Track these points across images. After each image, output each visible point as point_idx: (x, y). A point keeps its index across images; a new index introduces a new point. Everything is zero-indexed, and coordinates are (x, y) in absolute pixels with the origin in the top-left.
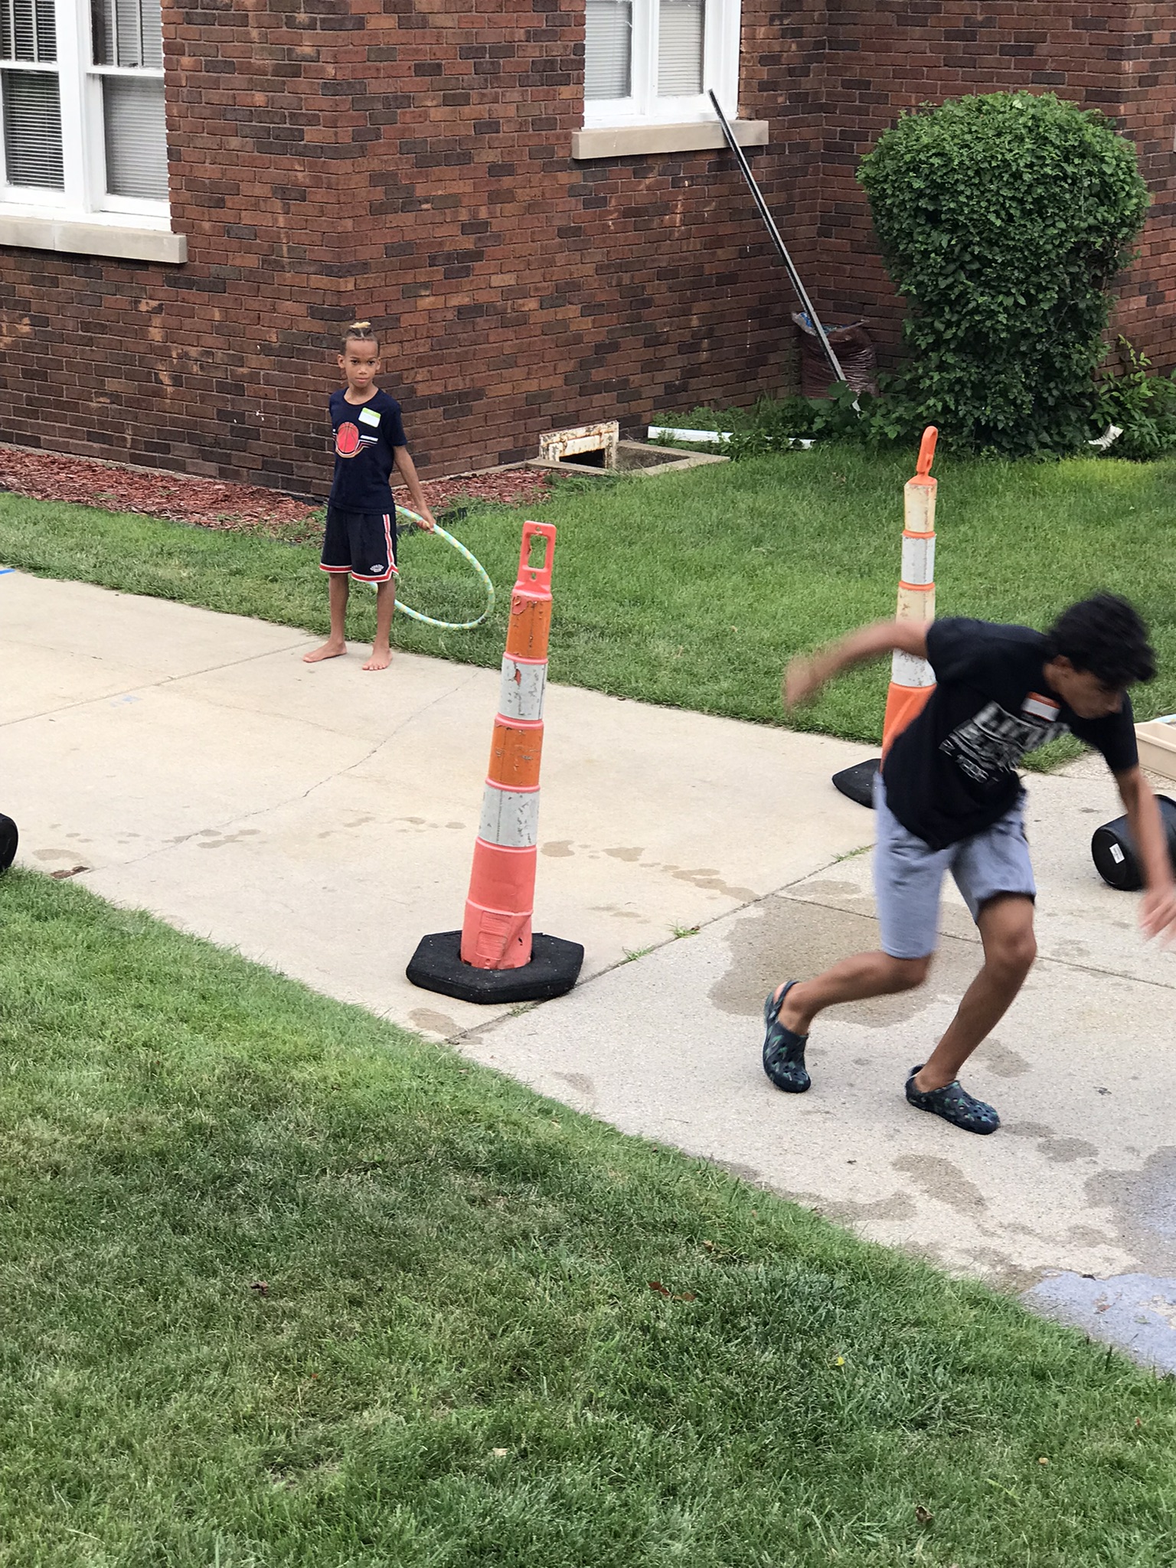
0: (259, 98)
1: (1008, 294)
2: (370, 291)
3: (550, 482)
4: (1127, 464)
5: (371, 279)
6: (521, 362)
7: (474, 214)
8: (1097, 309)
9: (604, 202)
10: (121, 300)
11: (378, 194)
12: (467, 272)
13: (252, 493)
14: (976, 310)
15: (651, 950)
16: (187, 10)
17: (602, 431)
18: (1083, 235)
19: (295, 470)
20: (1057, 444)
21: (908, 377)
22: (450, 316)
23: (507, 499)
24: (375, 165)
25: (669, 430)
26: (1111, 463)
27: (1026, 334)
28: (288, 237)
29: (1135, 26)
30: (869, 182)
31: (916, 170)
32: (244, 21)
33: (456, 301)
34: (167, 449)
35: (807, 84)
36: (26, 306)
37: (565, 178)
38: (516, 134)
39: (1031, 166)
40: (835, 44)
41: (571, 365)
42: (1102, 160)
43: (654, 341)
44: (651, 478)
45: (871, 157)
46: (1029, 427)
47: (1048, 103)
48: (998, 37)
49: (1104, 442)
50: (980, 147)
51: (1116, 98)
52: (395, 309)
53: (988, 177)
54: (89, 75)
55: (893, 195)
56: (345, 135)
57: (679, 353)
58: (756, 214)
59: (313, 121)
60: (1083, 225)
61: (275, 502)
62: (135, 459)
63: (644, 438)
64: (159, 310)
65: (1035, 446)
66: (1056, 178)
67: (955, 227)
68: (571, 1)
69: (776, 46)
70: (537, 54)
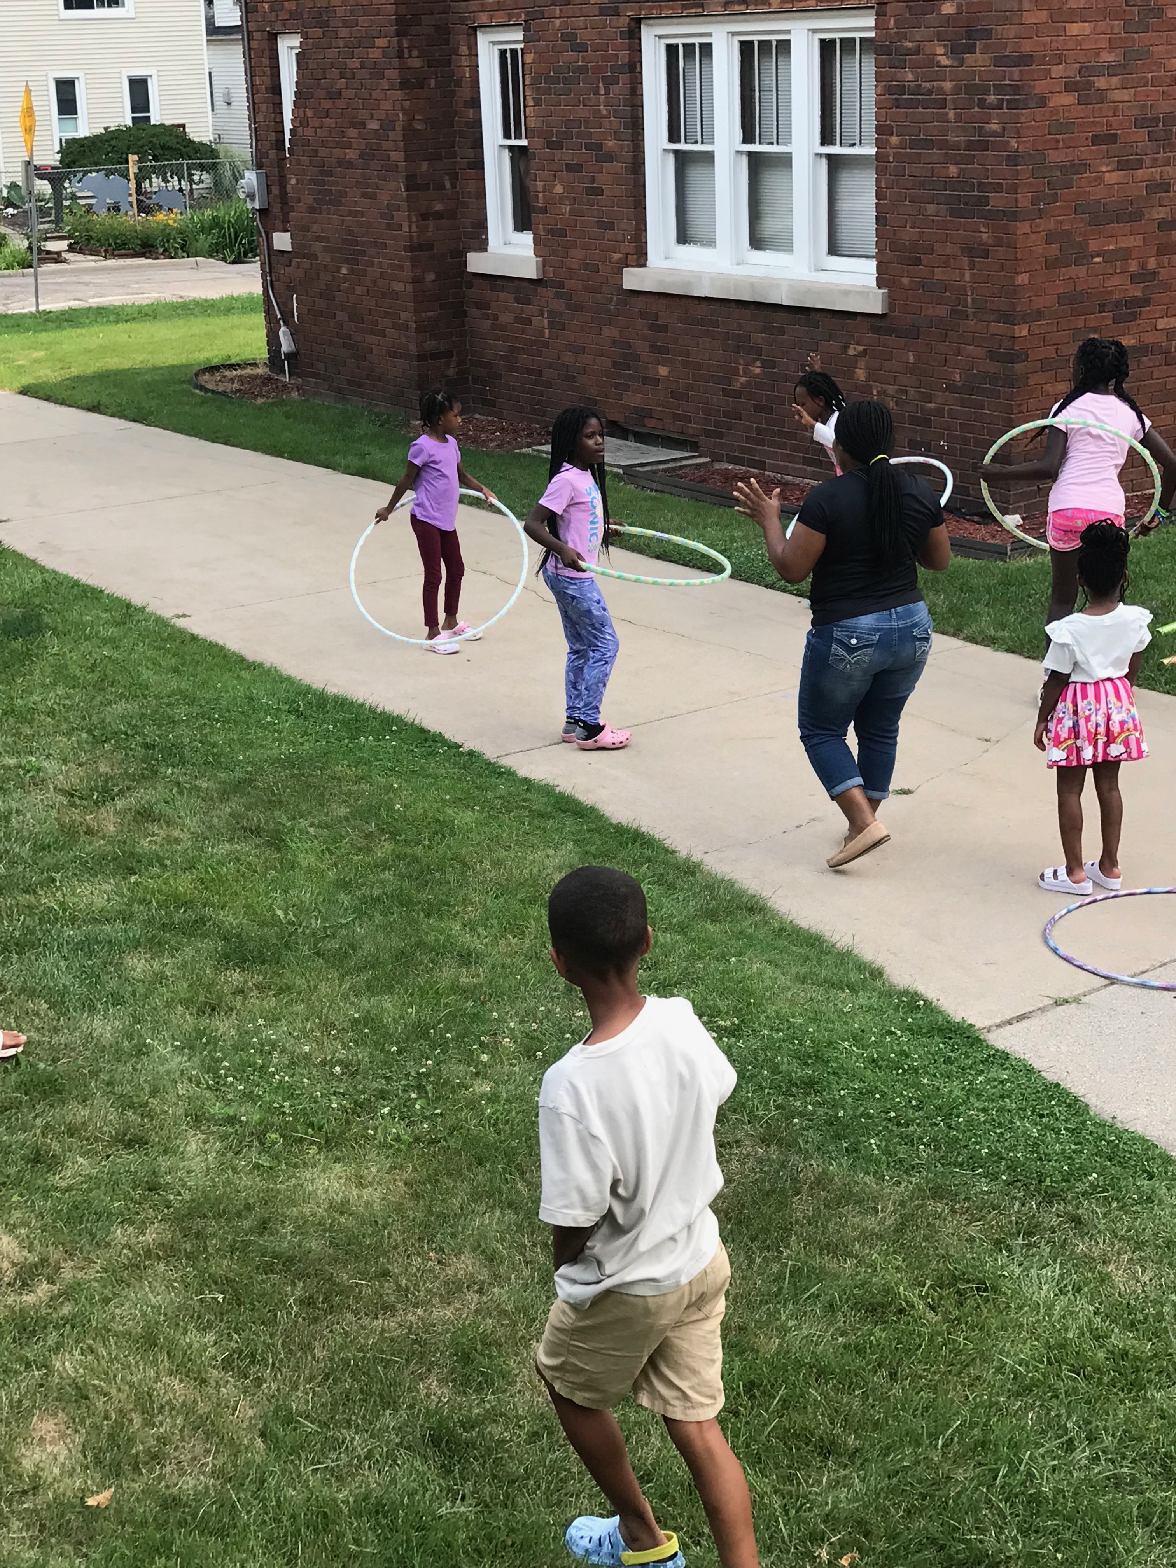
2: (1043, 335)
5: (1044, 325)
7: (1143, 266)
10: (834, 346)
11: (1053, 250)
12: (1135, 317)
16: (896, 96)
28: (972, 289)
32: (943, 104)
52: (1064, 351)
54: (817, 154)
59: (998, 188)
64: (863, 354)
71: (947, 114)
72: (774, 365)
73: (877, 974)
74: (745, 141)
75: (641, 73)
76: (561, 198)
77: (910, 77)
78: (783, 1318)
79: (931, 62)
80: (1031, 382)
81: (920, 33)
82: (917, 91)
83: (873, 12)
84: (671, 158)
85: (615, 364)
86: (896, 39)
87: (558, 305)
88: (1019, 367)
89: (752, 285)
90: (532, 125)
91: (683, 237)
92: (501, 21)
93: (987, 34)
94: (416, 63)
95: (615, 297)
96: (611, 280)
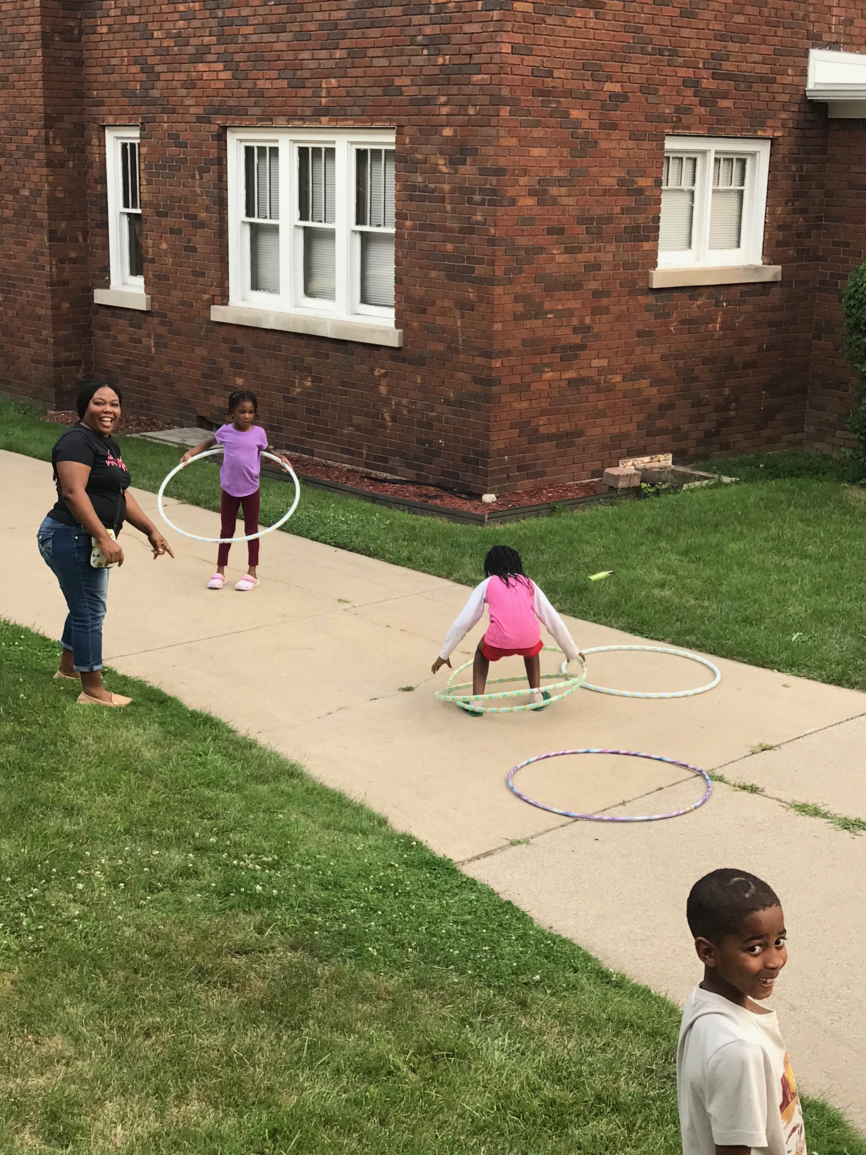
2: (512, 367)
5: (512, 360)
6: (608, 414)
7: (582, 321)
9: (669, 315)
10: (363, 368)
11: (520, 308)
12: (576, 357)
16: (410, 193)
17: (661, 459)
22: (563, 384)
24: (518, 289)
28: (462, 332)
32: (443, 200)
33: (567, 375)
34: (386, 460)
35: (809, 243)
36: (309, 370)
37: (643, 300)
38: (612, 272)
40: (829, 218)
43: (698, 403)
52: (527, 379)
54: (353, 231)
56: (499, 271)
57: (715, 411)
59: (481, 261)
62: (367, 466)
64: (385, 375)
68: (652, 189)
69: (789, 219)
70: (628, 222)
71: (445, 207)
72: (321, 380)
73: (383, 822)
74: (301, 219)
75: (226, 165)
76: (166, 252)
77: (420, 179)
78: (301, 1080)
79: (435, 169)
80: (503, 400)
81: (426, 149)
82: (425, 189)
83: (395, 131)
84: (248, 228)
85: (204, 375)
86: (410, 152)
87: (163, 330)
88: (495, 389)
89: (305, 322)
90: (145, 197)
91: (255, 286)
92: (123, 122)
93: (474, 152)
94: (59, 149)
95: (205, 326)
96: (201, 314)
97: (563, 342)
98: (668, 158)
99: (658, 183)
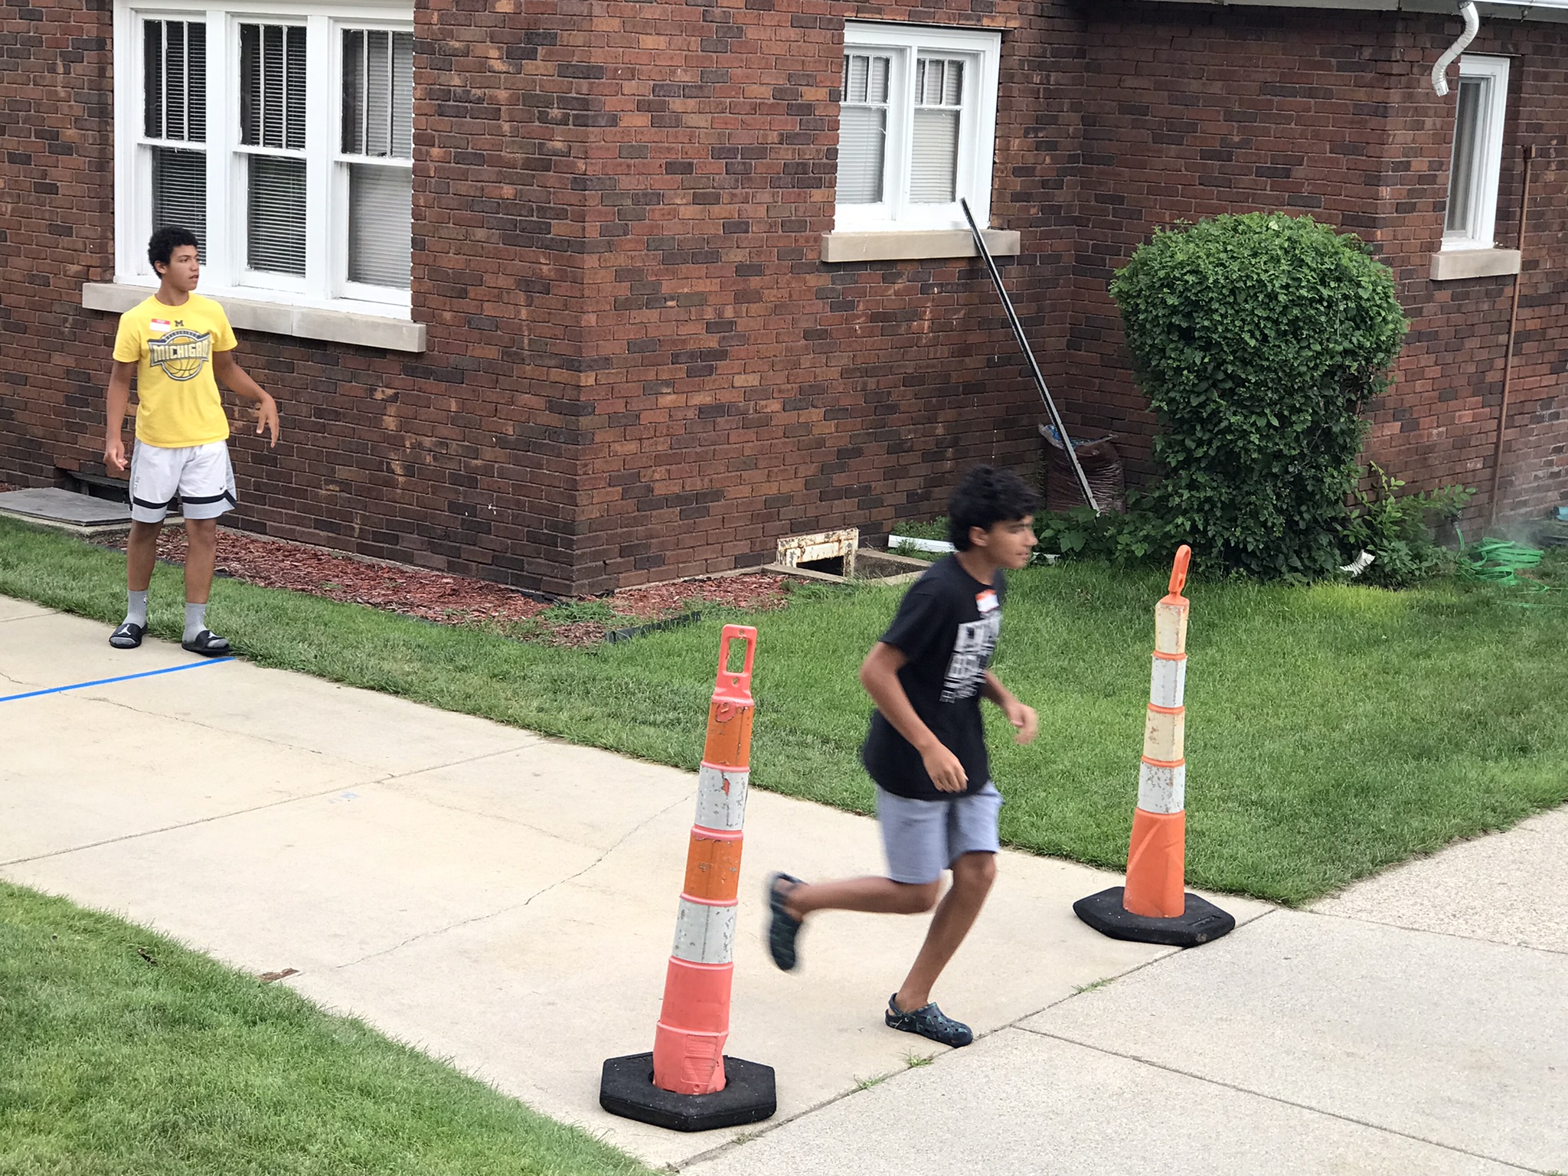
0: (508, 191)
1: (1263, 414)
2: (612, 386)
3: (787, 589)
4: (1377, 592)
5: (612, 374)
6: (761, 464)
7: (720, 315)
8: (1351, 433)
9: (850, 306)
10: (356, 388)
11: (623, 290)
12: (711, 370)
13: (480, 588)
14: (1229, 429)
15: (883, 1080)
16: (440, 102)
17: (842, 538)
18: (1339, 359)
19: (526, 566)
20: (1307, 568)
21: (1157, 494)
22: (691, 414)
23: (743, 604)
24: (622, 260)
25: (910, 540)
26: (1363, 590)
27: (1278, 455)
28: (530, 329)
29: (1393, 153)
30: (1123, 296)
31: (1171, 286)
32: (496, 115)
33: (697, 399)
34: (395, 540)
35: (1062, 197)
37: (814, 280)
38: (765, 235)
39: (1287, 287)
40: (1088, 159)
41: (811, 469)
42: (1359, 285)
43: (898, 448)
44: (890, 588)
45: (1125, 271)
46: (1279, 550)
47: (1304, 226)
48: (1254, 158)
49: (1355, 569)
50: (1235, 266)
51: (1373, 223)
52: (635, 406)
53: (1243, 296)
54: (336, 162)
55: (1146, 311)
56: (593, 230)
57: (923, 462)
58: (1006, 323)
59: (561, 214)
60: (1341, 348)
61: (504, 598)
62: (363, 550)
63: (884, 546)
64: (394, 398)
65: (1284, 569)
66: (1312, 300)
67: (1207, 346)
68: (826, 106)
69: (1030, 158)
70: (790, 157)
71: (500, 127)
74: (244, 141)
75: (112, 51)
76: (2, 194)
77: (457, 81)
79: (483, 65)
80: (597, 439)
81: (469, 33)
82: (465, 97)
83: (412, 3)
84: (148, 155)
85: (68, 400)
86: (441, 37)
88: (585, 422)
89: (254, 310)
93: (550, 39)
95: (71, 318)
96: (64, 297)
97: (691, 346)
98: (847, 57)
99: (835, 96)
